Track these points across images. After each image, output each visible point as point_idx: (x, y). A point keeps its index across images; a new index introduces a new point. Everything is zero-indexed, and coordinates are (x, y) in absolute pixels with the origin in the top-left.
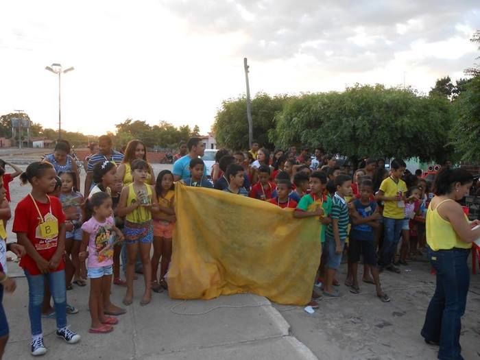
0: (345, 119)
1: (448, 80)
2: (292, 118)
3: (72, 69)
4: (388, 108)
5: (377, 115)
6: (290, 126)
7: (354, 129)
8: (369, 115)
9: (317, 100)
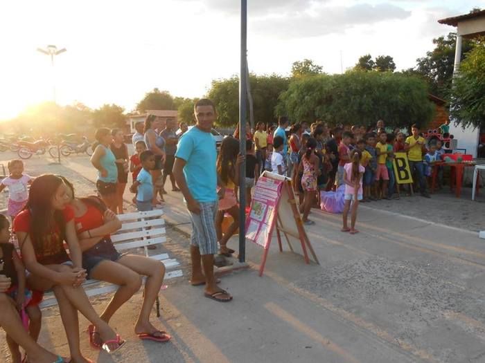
0: (353, 97)
1: (370, 57)
2: (303, 98)
3: (64, 50)
4: (385, 87)
5: (378, 94)
6: (302, 104)
7: (361, 105)
8: (371, 94)
9: (327, 82)
